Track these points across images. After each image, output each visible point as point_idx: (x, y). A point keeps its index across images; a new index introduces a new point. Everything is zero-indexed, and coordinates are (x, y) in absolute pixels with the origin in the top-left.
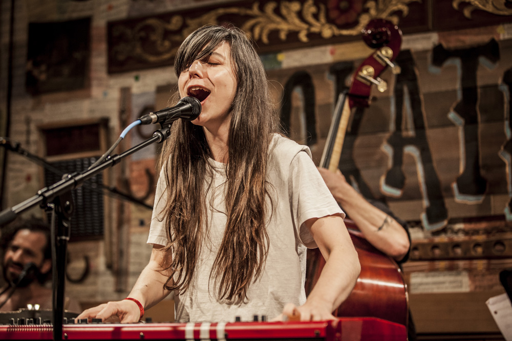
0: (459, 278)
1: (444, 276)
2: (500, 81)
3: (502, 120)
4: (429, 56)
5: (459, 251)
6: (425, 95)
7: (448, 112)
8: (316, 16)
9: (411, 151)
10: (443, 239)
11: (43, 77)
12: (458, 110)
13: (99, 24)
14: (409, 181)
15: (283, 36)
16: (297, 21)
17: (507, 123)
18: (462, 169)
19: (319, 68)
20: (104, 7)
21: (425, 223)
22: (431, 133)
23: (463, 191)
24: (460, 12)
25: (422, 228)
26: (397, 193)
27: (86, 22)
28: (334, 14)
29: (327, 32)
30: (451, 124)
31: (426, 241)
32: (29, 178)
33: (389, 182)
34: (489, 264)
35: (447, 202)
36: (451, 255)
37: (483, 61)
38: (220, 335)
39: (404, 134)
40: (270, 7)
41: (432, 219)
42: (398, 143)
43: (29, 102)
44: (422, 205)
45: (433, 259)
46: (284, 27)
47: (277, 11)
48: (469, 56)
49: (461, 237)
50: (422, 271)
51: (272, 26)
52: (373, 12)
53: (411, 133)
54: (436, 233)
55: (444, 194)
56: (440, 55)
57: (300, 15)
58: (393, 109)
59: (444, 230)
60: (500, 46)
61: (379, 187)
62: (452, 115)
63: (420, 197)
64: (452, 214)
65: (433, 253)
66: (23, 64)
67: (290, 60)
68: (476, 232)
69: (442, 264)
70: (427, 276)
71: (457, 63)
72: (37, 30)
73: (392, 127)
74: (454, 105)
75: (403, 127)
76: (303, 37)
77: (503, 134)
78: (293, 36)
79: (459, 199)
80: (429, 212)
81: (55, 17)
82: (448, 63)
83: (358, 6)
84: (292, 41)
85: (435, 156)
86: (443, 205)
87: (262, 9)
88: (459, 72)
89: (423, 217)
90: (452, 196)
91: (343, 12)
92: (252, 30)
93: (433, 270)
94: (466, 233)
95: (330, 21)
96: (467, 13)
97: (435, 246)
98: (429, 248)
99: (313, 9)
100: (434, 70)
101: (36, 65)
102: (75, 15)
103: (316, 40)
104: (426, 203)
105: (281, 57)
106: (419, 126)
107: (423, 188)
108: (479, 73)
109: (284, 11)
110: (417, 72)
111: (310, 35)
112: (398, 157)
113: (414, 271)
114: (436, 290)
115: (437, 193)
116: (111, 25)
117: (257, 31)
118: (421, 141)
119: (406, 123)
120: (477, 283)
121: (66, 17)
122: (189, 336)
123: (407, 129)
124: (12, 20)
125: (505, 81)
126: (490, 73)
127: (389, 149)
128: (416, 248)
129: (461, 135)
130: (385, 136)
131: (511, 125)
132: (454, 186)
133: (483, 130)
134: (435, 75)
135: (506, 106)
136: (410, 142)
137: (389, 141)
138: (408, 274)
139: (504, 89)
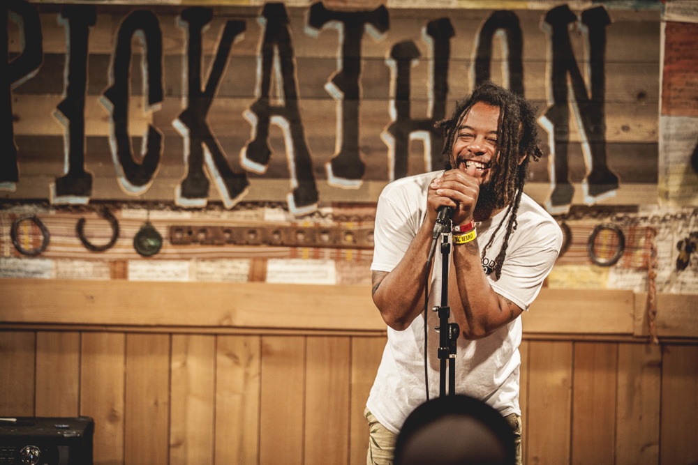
0: (324, 268)
1: (308, 264)
2: (387, 54)
3: (387, 98)
4: (306, 14)
5: (326, 238)
6: (298, 59)
7: (326, 82)
9: (278, 120)
10: (308, 223)
12: (337, 82)
14: (275, 156)
17: (392, 103)
18: (338, 150)
21: (291, 205)
22: (302, 104)
23: (338, 173)
25: (286, 209)
26: (260, 169)
30: (328, 97)
31: (288, 224)
33: (250, 156)
34: (359, 254)
35: (320, 184)
36: (318, 242)
37: (369, 28)
39: (272, 102)
41: (299, 202)
42: (264, 111)
44: (289, 184)
45: (296, 245)
48: (354, 22)
49: (328, 223)
50: (282, 257)
53: (280, 102)
54: (302, 217)
55: (315, 174)
56: (319, 15)
58: (259, 71)
59: (311, 215)
60: (391, 15)
61: (238, 160)
62: (330, 87)
63: (287, 176)
64: (322, 198)
65: (296, 238)
68: (348, 219)
69: (306, 251)
70: (287, 264)
71: (339, 27)
73: (257, 92)
74: (333, 75)
75: (271, 94)
77: (387, 115)
79: (333, 181)
80: (296, 193)
82: (329, 26)
85: (307, 133)
86: (314, 187)
88: (341, 38)
89: (290, 199)
90: (325, 178)
93: (294, 256)
94: (335, 218)
97: (301, 231)
98: (293, 233)
100: (310, 31)
104: (294, 183)
106: (290, 95)
107: (292, 166)
108: (364, 43)
110: (291, 32)
112: (264, 130)
113: (272, 257)
114: (297, 280)
115: (308, 172)
118: (291, 112)
119: (275, 89)
120: (345, 275)
123: (275, 97)
125: (394, 54)
126: (376, 43)
127: (251, 118)
128: (277, 232)
129: (339, 110)
130: (248, 103)
131: (398, 106)
132: (329, 167)
133: (365, 106)
134: (311, 38)
135: (393, 84)
136: (278, 111)
137: (254, 109)
138: (265, 260)
139: (392, 64)
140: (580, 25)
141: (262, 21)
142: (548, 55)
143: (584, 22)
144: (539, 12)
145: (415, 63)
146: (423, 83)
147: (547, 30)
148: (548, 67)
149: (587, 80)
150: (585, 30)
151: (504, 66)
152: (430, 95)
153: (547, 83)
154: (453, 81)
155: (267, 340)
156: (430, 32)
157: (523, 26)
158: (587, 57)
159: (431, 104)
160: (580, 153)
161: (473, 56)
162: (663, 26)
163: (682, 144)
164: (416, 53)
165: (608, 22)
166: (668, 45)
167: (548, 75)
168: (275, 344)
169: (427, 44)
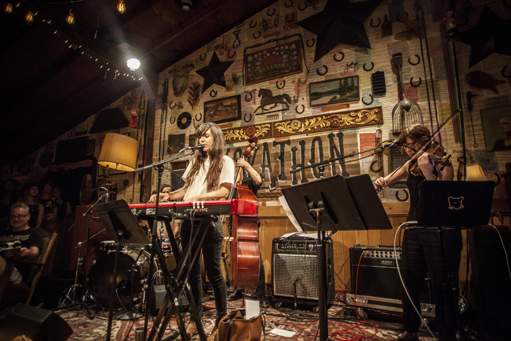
1: (275, 201)
2: (290, 150)
3: (291, 161)
4: (272, 144)
5: (279, 195)
6: (271, 154)
8: (243, 134)
9: (267, 168)
10: (275, 192)
11: (172, 149)
13: (187, 135)
14: (266, 176)
15: (235, 139)
16: (238, 135)
18: (280, 173)
19: (243, 147)
20: (189, 131)
21: (270, 188)
22: (272, 164)
23: (280, 179)
24: (280, 132)
27: (184, 135)
28: (248, 133)
29: (246, 138)
30: (277, 162)
31: (270, 192)
32: (167, 176)
36: (277, 196)
37: (286, 145)
38: (202, 204)
39: (265, 164)
40: (232, 131)
41: (272, 187)
42: (263, 166)
43: (168, 156)
45: (272, 197)
46: (235, 136)
47: (233, 132)
48: (282, 144)
50: (269, 200)
51: (232, 136)
52: (258, 133)
53: (267, 164)
54: (273, 190)
55: (275, 180)
56: (275, 144)
57: (239, 133)
58: (262, 158)
59: (275, 190)
60: (291, 141)
62: (278, 159)
63: (268, 181)
64: (277, 185)
66: (167, 146)
67: (236, 145)
70: (270, 202)
71: (279, 146)
72: (170, 136)
73: (262, 162)
74: (278, 157)
76: (240, 139)
77: (291, 164)
78: (237, 139)
79: (279, 181)
80: (271, 184)
81: (176, 134)
82: (277, 146)
83: (254, 131)
84: (237, 140)
85: (273, 170)
86: (275, 183)
87: (229, 132)
88: (280, 148)
89: (270, 186)
90: (277, 180)
91: (250, 132)
92: (227, 137)
93: (272, 200)
95: (247, 135)
96: (282, 133)
97: (273, 194)
98: (271, 194)
99: (243, 132)
100: (273, 147)
101: (170, 146)
102: (181, 133)
103: (243, 140)
104: (270, 182)
105: (234, 144)
106: (269, 162)
107: (270, 178)
108: (285, 148)
109: (235, 132)
110: (269, 148)
111: (241, 139)
112: (263, 171)
113: (267, 200)
114: (273, 205)
115: (273, 180)
116: (190, 136)
117: (228, 137)
118: (269, 166)
119: (266, 161)
121: (179, 134)
122: (194, 205)
124: (164, 134)
125: (292, 150)
126: (288, 148)
127: (261, 168)
128: (268, 194)
129: (280, 164)
130: (260, 165)
131: (293, 162)
132: (278, 178)
133: (286, 163)
134: (273, 149)
135: (292, 157)
136: (267, 166)
137: (261, 166)
138: (265, 201)
139: (291, 152)
140: (336, 137)
141: (263, 147)
142: (329, 145)
143: (337, 136)
144: (326, 135)
145: (297, 151)
146: (299, 155)
147: (328, 139)
148: (329, 148)
149: (339, 150)
150: (338, 138)
151: (318, 149)
152: (301, 158)
153: (329, 152)
154: (306, 155)
155: (266, 220)
156: (300, 144)
157: (322, 139)
158: (338, 145)
159: (301, 161)
160: (339, 168)
161: (310, 148)
162: (358, 136)
163: (367, 164)
164: (297, 149)
165: (343, 135)
166: (361, 140)
167: (329, 150)
168: (268, 221)
169: (299, 147)
